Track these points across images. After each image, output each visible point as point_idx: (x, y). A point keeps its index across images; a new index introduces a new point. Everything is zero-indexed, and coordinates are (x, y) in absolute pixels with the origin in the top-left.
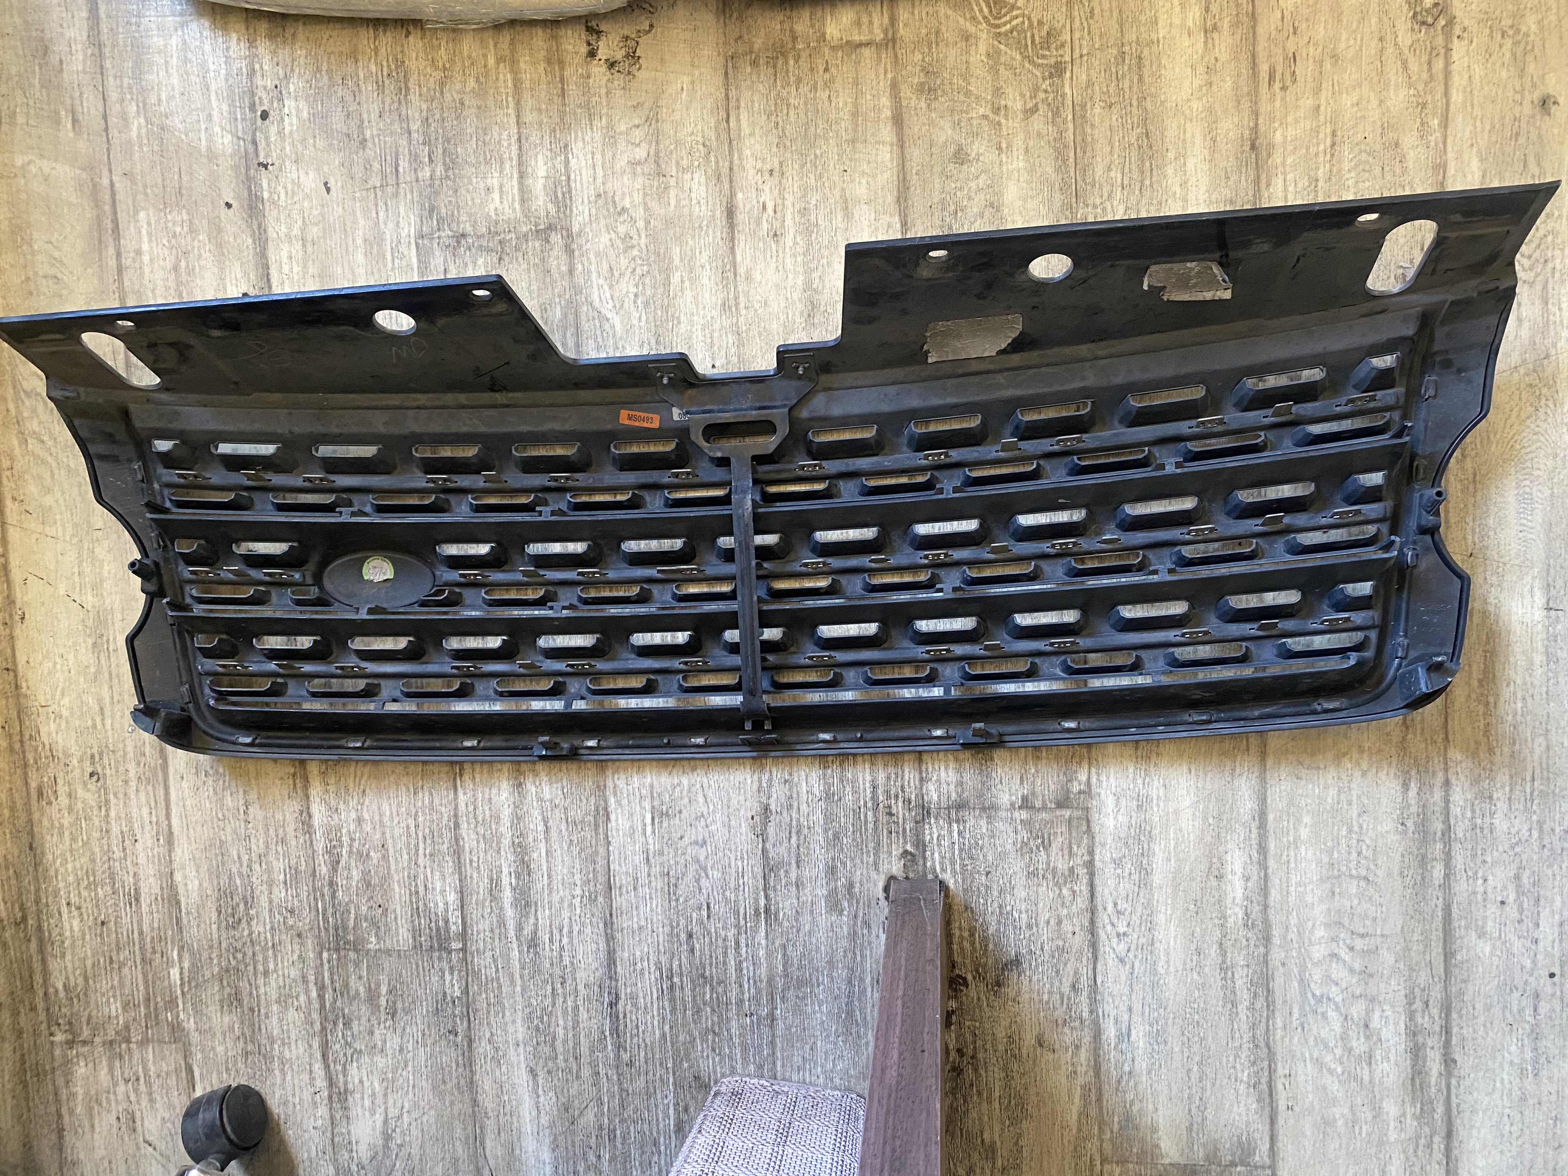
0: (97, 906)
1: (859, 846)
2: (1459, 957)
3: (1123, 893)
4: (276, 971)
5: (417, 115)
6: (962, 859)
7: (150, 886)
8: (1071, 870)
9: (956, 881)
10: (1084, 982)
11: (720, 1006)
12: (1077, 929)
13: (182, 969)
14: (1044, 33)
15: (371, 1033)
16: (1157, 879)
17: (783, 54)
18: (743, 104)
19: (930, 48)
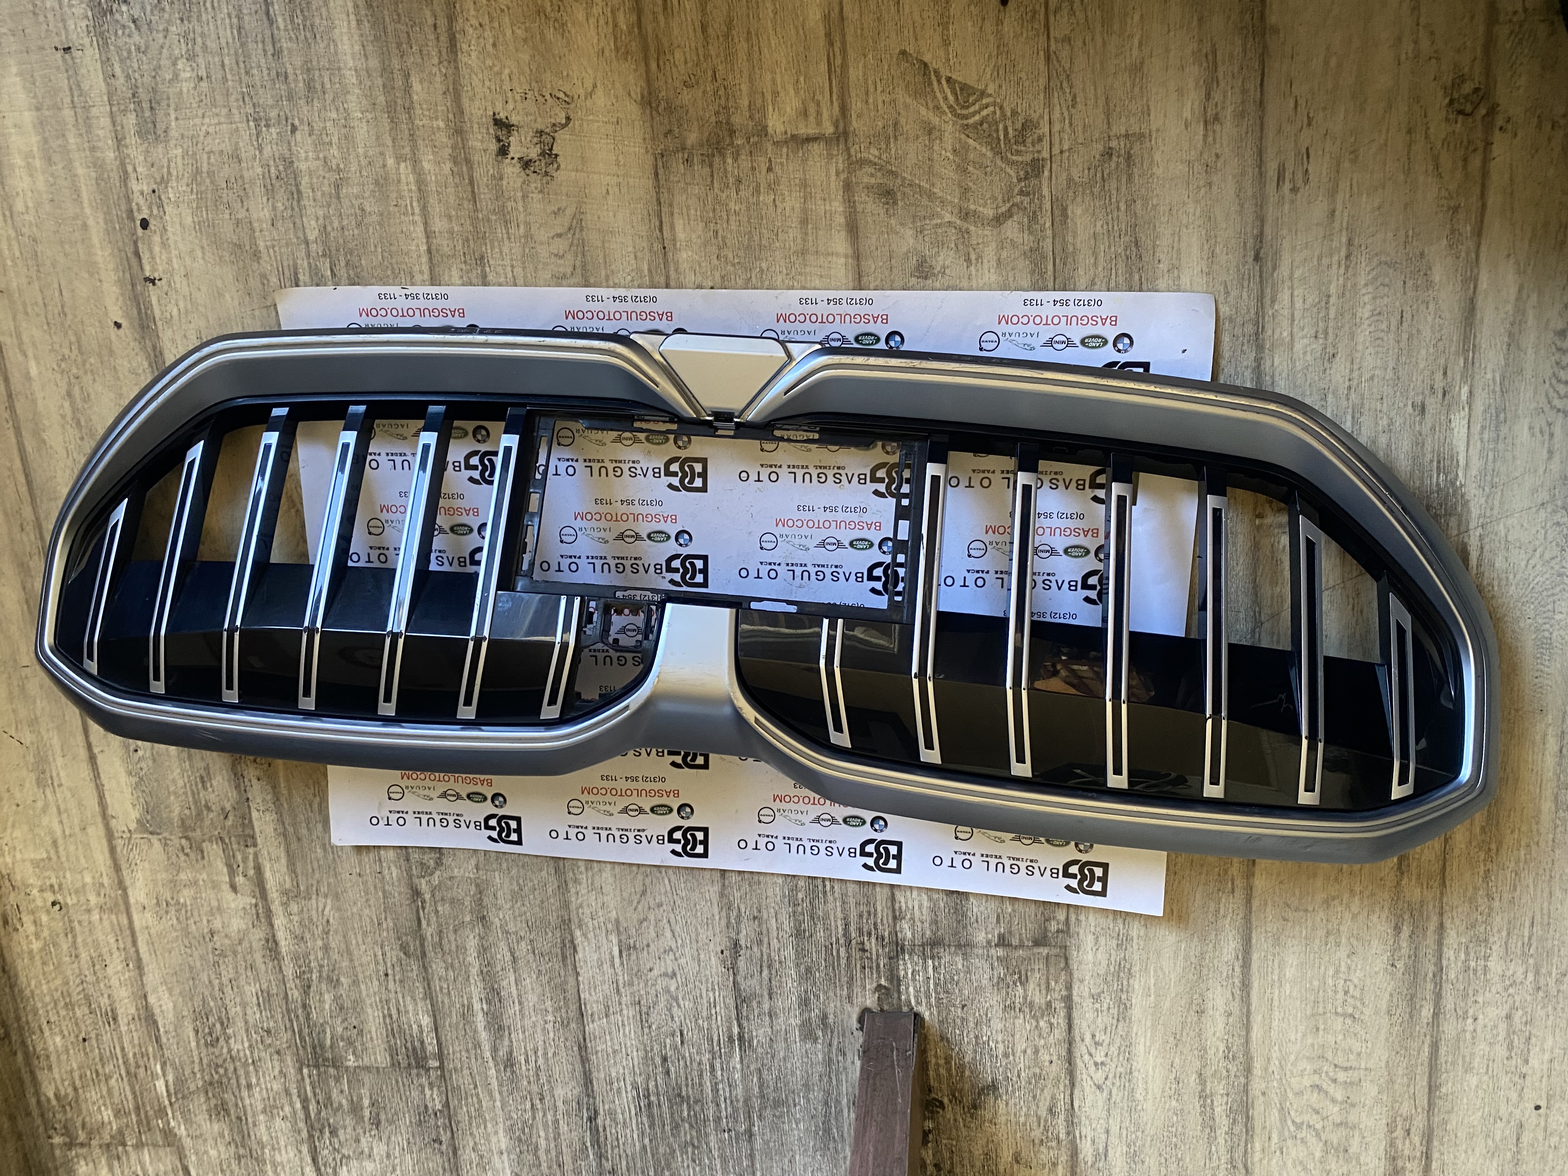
0: (77, 1024)
1: (831, 981)
2: (1443, 1090)
3: (1102, 1026)
4: (258, 1084)
5: (313, 223)
6: (936, 992)
7: (126, 1009)
8: (1049, 1004)
9: (931, 1014)
10: (1061, 1106)
11: (698, 1123)
12: (1055, 1058)
13: (167, 1082)
14: (1019, 126)
15: (358, 1141)
16: (1136, 1013)
17: (720, 152)
18: (676, 210)
19: (888, 144)
